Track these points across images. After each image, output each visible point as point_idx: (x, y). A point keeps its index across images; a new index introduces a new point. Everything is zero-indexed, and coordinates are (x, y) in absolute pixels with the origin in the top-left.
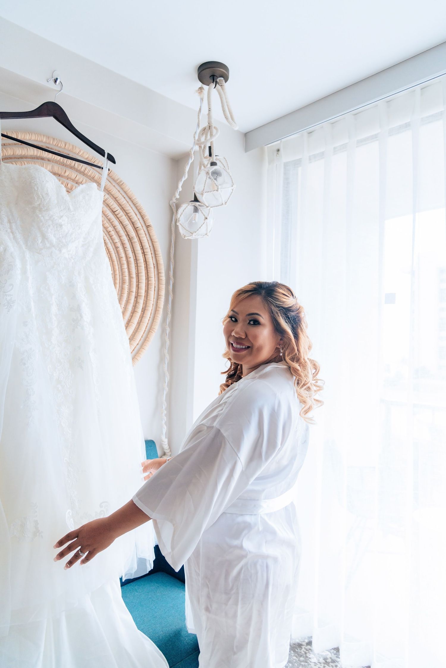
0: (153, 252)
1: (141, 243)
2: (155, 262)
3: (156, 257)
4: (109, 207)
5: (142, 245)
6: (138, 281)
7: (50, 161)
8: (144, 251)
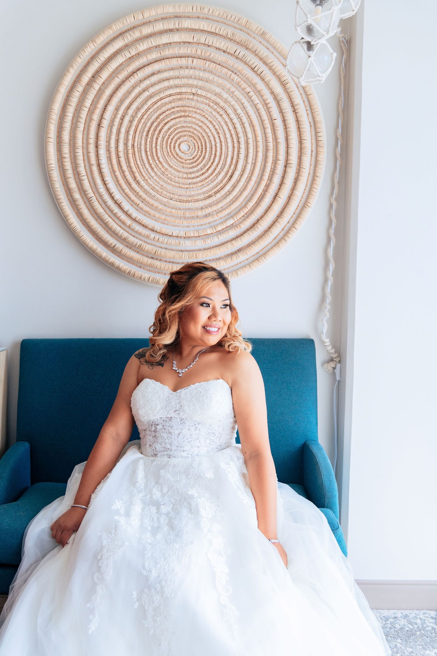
0: (308, 108)
1: (291, 99)
2: (311, 120)
3: (312, 113)
4: (248, 65)
5: (292, 101)
6: (288, 146)
7: (179, 31)
8: (294, 109)
